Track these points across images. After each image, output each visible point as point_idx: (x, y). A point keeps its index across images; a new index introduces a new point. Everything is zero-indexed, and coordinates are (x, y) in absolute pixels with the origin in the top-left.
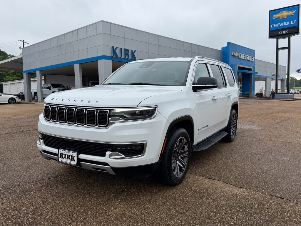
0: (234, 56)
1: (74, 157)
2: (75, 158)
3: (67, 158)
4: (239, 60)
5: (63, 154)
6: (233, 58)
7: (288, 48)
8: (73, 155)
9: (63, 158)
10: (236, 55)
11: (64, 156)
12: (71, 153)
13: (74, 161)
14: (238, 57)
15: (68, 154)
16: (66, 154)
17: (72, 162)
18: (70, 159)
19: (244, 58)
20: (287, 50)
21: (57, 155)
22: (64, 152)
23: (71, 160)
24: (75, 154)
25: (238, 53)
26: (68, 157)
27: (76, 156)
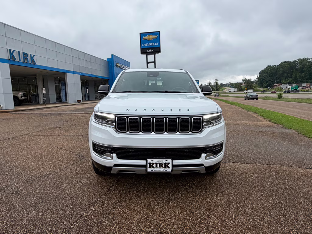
0: (117, 66)
1: (169, 164)
2: (170, 166)
3: (160, 167)
4: (120, 69)
5: (153, 164)
6: (117, 68)
7: (154, 62)
8: (167, 163)
9: (153, 167)
10: (119, 65)
11: (154, 166)
12: (164, 162)
13: (169, 167)
14: (120, 67)
15: (161, 163)
16: (157, 163)
17: (166, 169)
18: (163, 167)
19: (124, 68)
20: (154, 64)
21: (145, 166)
22: (154, 161)
23: (165, 167)
24: (169, 161)
25: (120, 63)
26: (161, 165)
27: (170, 163)
